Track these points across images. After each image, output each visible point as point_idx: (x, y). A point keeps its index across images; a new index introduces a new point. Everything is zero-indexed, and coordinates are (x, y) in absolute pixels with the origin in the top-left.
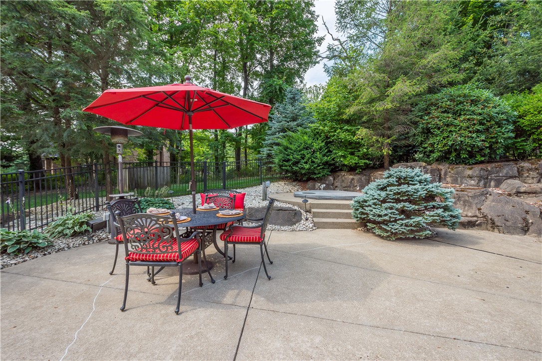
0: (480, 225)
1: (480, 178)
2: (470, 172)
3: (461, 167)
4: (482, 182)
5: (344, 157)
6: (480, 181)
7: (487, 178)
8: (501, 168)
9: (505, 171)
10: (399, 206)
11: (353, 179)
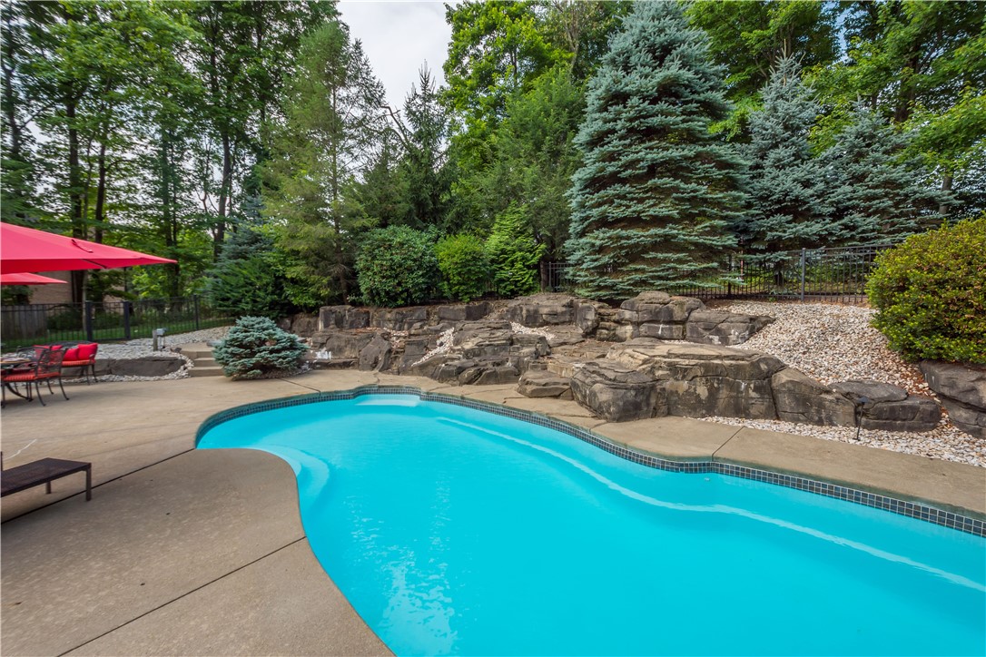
0: (353, 365)
1: (396, 321)
2: (389, 316)
3: (383, 310)
4: (398, 325)
5: (294, 295)
6: (396, 324)
7: (402, 321)
8: (414, 311)
9: (417, 315)
10: (230, 350)
11: (309, 322)
